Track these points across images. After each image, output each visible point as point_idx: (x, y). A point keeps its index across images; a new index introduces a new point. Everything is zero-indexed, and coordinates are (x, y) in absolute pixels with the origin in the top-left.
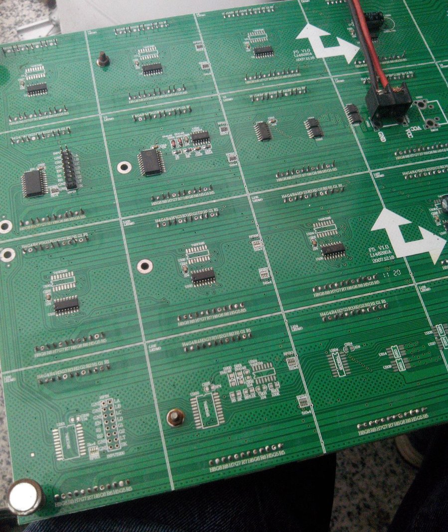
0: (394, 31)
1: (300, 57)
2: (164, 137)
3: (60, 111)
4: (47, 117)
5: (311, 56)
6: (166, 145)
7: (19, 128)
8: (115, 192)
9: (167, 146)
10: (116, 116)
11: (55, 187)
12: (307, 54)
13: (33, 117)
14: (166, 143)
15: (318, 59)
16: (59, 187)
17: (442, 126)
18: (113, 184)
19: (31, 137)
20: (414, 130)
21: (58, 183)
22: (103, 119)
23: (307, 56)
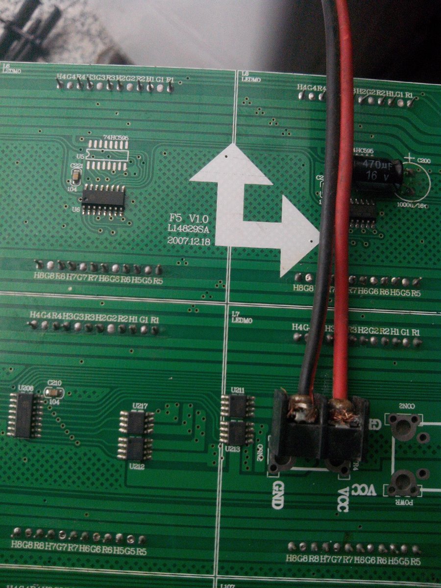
0: (423, 206)
1: (178, 234)
5: (205, 236)
12: (197, 229)
15: (218, 248)
17: (426, 495)
20: (360, 492)
23: (196, 235)
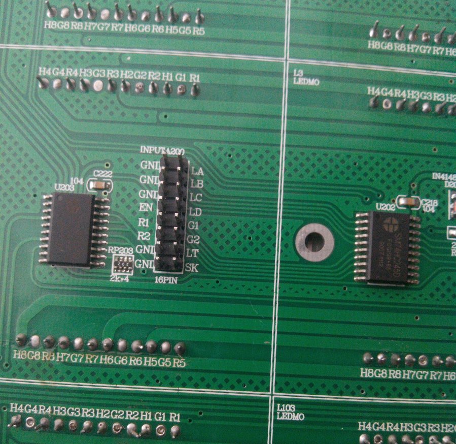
2: (436, 176)
3: (184, 18)
4: (146, 28)
6: (436, 203)
7: (67, 42)
8: (275, 311)
9: (438, 208)
10: (326, 77)
11: (126, 253)
13: (110, 19)
14: (438, 197)
16: (137, 256)
18: (276, 285)
19: (93, 79)
21: (134, 242)
22: (291, 75)
